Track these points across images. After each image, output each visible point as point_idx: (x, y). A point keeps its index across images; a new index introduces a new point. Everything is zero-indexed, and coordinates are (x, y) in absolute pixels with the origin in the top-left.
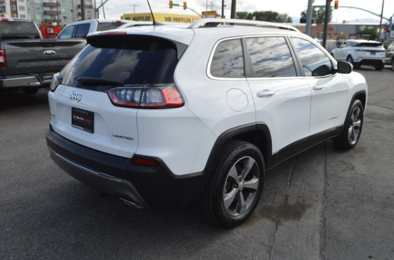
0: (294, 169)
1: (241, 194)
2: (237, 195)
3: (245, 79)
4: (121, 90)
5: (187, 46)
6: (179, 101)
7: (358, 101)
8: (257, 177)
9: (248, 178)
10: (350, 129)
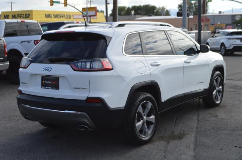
0: (177, 119)
1: (145, 124)
2: (143, 124)
3: (143, 56)
4: (78, 62)
5: (111, 38)
6: (110, 67)
7: (218, 72)
8: (154, 115)
9: (149, 115)
10: (214, 92)
